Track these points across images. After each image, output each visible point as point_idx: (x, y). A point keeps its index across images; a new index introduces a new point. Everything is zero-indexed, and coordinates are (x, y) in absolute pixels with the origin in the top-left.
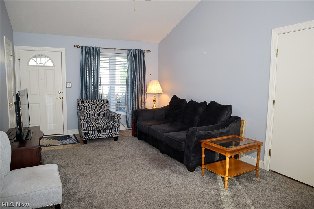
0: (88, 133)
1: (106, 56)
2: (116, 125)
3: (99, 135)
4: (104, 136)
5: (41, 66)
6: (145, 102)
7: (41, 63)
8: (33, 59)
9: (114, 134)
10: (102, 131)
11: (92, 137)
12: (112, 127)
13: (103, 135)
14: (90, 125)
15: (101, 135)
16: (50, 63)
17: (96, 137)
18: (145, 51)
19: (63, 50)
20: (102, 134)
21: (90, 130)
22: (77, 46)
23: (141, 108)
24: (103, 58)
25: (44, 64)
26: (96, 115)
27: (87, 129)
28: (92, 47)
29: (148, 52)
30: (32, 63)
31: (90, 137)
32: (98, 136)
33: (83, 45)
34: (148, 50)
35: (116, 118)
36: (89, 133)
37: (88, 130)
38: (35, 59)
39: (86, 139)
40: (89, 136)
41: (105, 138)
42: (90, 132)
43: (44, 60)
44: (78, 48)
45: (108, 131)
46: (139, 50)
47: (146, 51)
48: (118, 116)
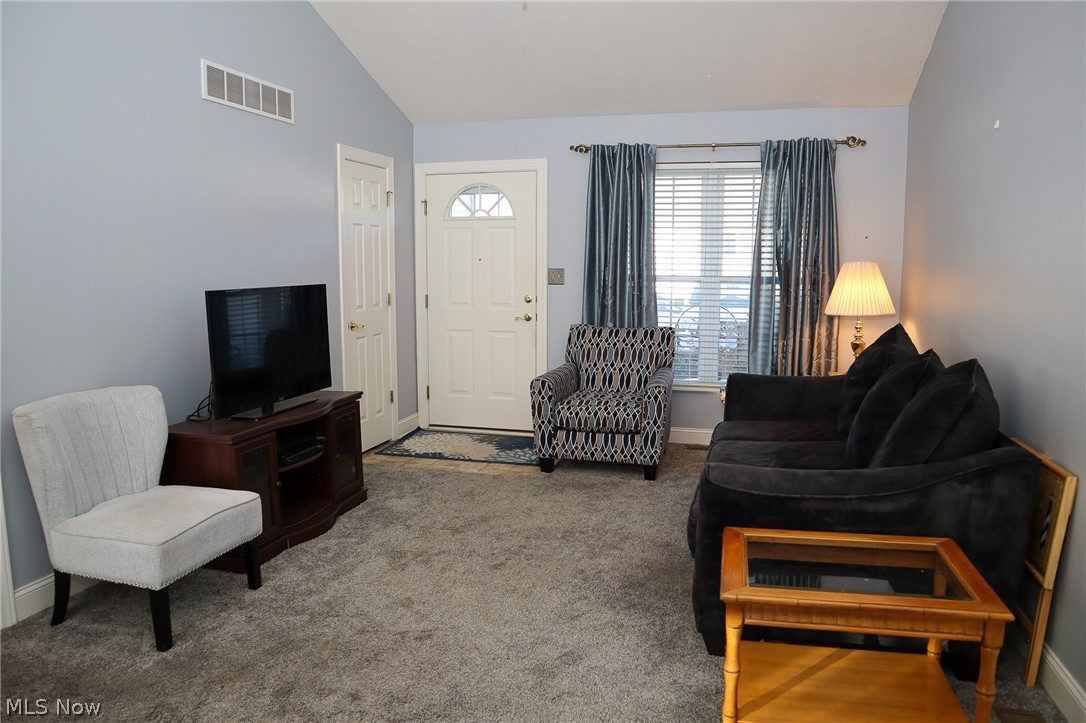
0: (552, 436)
1: (684, 174)
2: (648, 423)
3: (589, 449)
4: (606, 455)
5: (479, 219)
6: (834, 348)
7: (480, 210)
8: (460, 200)
9: (642, 453)
10: (600, 437)
11: (566, 451)
12: (636, 426)
13: (602, 450)
14: (559, 412)
15: (596, 450)
16: (505, 209)
17: (580, 455)
18: (837, 143)
19: (541, 164)
20: (600, 449)
21: (561, 428)
22: (579, 149)
23: (810, 373)
24: (677, 182)
25: (488, 213)
26: (616, 382)
27: (549, 422)
28: (625, 145)
29: (849, 146)
30: (459, 210)
31: (560, 452)
32: (586, 453)
33: (596, 144)
34: (854, 139)
35: (649, 398)
36: (555, 436)
37: (556, 429)
38: (464, 198)
39: (544, 455)
40: (554, 449)
41: (609, 462)
42: (561, 435)
43: (488, 200)
44: (583, 154)
45: (620, 439)
46: (805, 140)
47: (845, 143)
48: (660, 392)
